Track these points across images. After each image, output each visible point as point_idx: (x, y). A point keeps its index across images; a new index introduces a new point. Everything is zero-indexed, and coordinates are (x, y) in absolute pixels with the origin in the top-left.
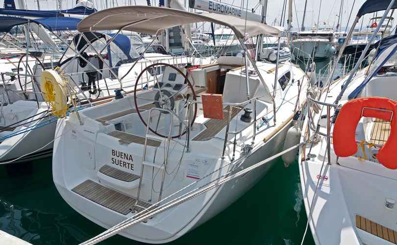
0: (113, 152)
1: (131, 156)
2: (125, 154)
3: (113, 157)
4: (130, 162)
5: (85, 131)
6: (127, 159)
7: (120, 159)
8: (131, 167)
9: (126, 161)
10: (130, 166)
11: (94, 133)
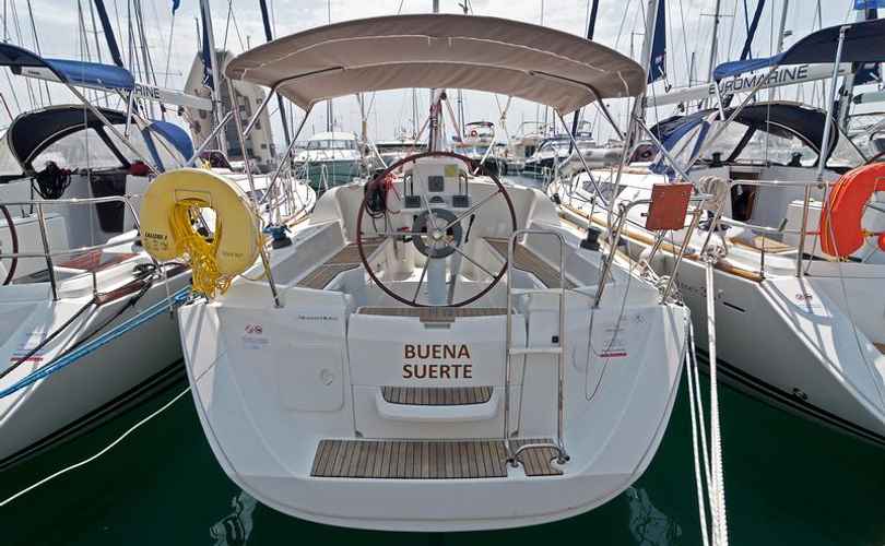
0: (410, 351)
1: (464, 346)
2: (446, 347)
3: (408, 361)
4: (463, 360)
5: (303, 318)
6: (453, 356)
7: (429, 361)
8: (465, 371)
9: (449, 361)
10: (461, 370)
11: (335, 319)
